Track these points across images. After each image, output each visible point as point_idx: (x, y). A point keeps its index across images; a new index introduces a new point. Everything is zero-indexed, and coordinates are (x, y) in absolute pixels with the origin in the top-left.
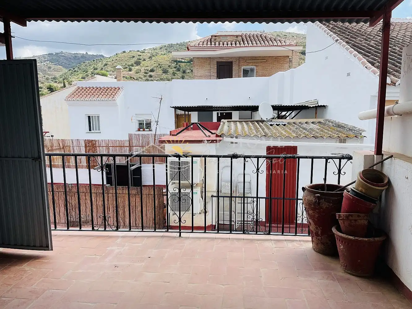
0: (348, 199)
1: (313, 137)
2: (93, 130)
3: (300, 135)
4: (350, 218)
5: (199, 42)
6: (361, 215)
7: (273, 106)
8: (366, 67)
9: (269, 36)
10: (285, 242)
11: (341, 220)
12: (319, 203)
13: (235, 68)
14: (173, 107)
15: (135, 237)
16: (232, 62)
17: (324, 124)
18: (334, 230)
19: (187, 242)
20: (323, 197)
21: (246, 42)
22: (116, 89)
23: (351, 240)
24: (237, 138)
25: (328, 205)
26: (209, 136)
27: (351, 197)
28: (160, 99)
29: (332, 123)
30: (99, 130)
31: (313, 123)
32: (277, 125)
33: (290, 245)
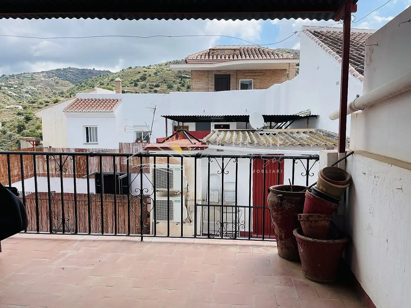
0: (309, 198)
1: (299, 144)
2: (91, 141)
3: (287, 143)
4: (311, 219)
5: (197, 55)
6: (322, 215)
7: (264, 116)
8: (354, 75)
9: (267, 50)
10: (251, 247)
11: (302, 221)
12: (281, 204)
13: (232, 81)
14: (164, 116)
15: (94, 241)
16: (230, 75)
17: (315, 134)
18: (295, 232)
19: (147, 246)
20: (286, 197)
21: (244, 56)
22: (114, 100)
23: (309, 241)
24: (222, 145)
25: (290, 206)
26: (195, 144)
27: (311, 196)
28: (154, 110)
29: (323, 132)
30: (97, 141)
31: (304, 133)
32: (267, 134)
33: (256, 251)
